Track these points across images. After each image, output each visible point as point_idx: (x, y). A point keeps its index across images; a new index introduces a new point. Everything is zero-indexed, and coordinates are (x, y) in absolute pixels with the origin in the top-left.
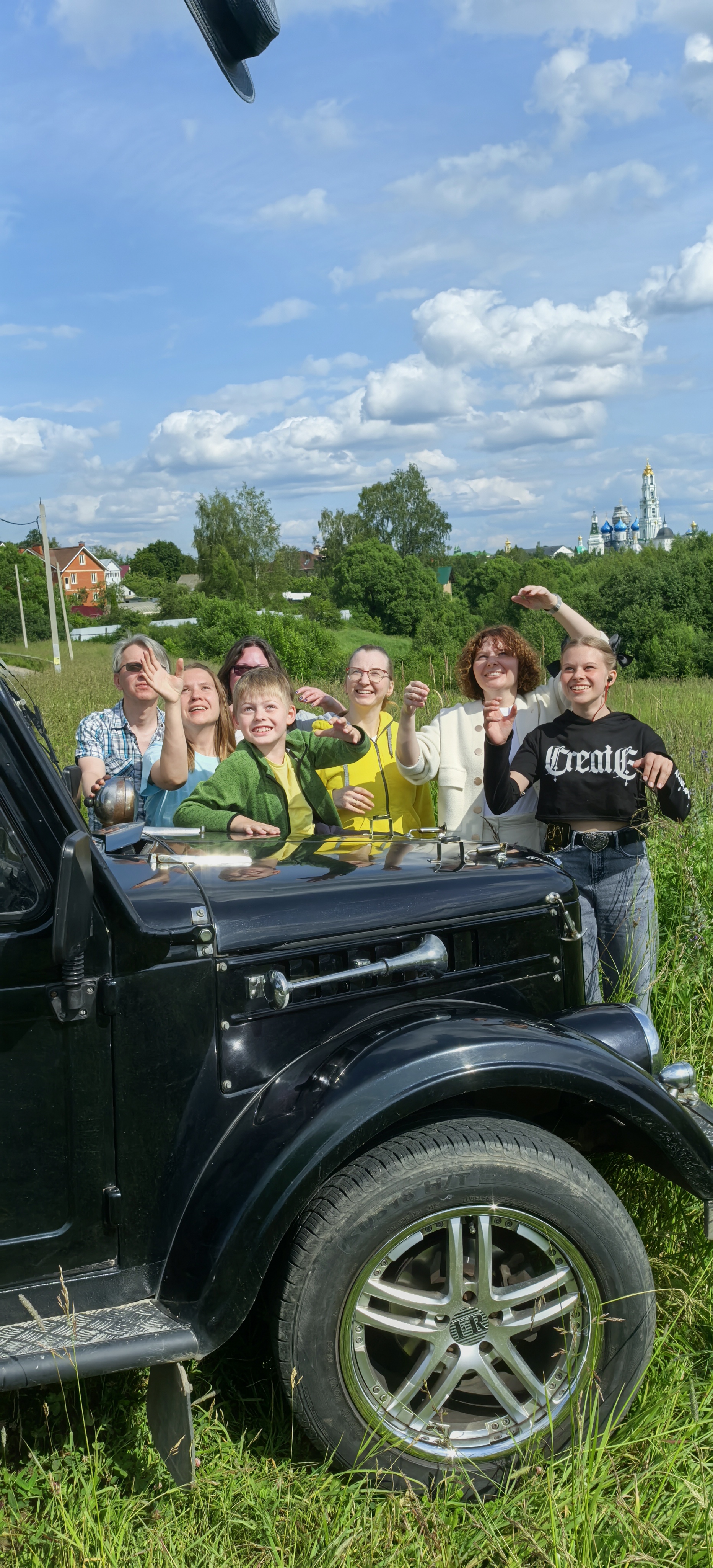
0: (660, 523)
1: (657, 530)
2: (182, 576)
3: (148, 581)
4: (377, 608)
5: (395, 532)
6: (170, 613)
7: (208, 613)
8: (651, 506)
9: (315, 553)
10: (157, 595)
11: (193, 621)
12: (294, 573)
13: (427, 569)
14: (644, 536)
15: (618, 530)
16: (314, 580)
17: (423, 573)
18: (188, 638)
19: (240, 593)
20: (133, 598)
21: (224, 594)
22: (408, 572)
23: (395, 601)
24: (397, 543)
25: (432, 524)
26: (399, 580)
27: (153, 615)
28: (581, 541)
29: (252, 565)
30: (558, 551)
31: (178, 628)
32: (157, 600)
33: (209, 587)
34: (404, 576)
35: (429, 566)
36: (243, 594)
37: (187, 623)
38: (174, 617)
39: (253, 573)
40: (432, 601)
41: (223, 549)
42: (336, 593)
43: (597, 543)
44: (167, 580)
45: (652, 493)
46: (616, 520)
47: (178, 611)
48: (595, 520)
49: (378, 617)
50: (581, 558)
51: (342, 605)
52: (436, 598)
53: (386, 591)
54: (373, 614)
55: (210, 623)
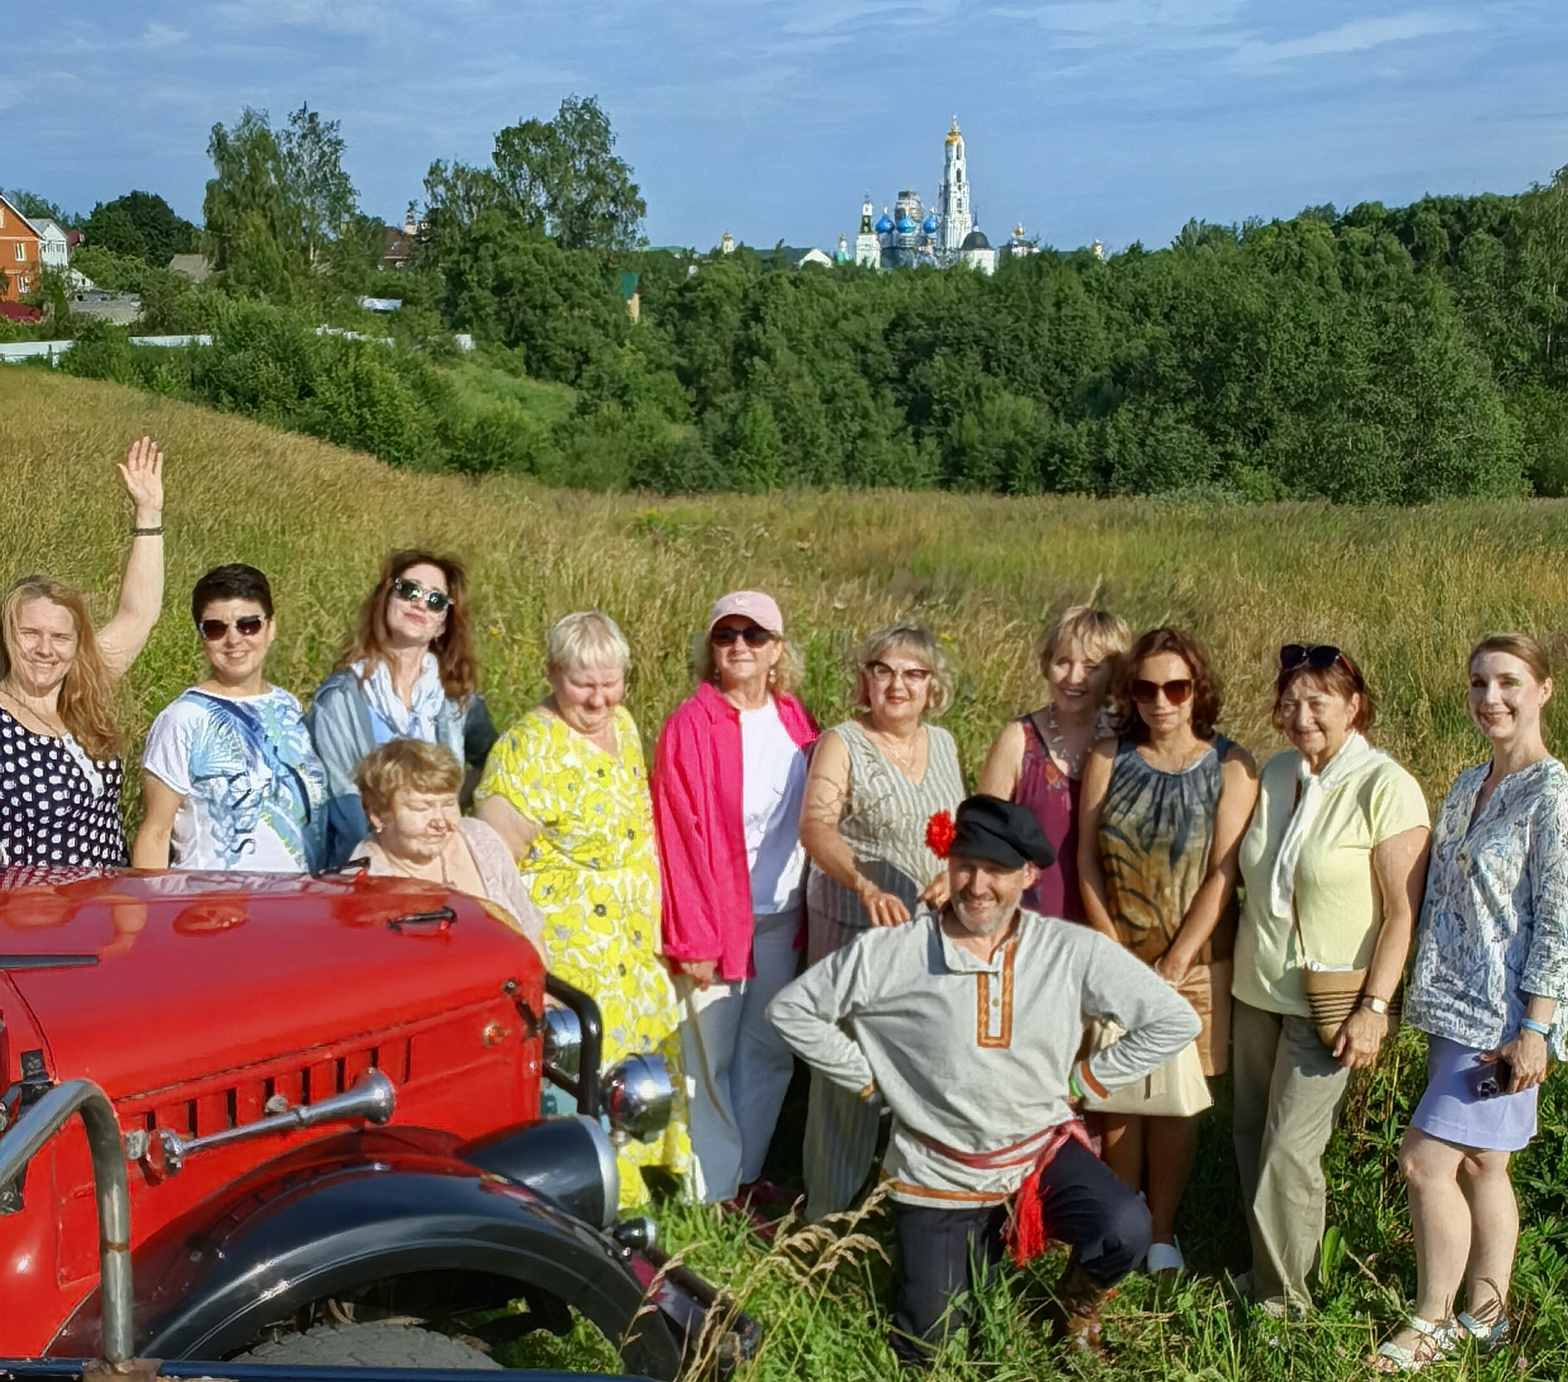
0: (969, 223)
1: (964, 236)
2: (176, 256)
3: (115, 261)
4: (519, 335)
5: (551, 207)
6: (162, 323)
7: (232, 326)
8: (955, 195)
9: (411, 230)
10: (133, 288)
11: (205, 339)
12: (374, 265)
13: (603, 276)
14: (944, 242)
15: (902, 230)
16: (406, 277)
17: (597, 280)
18: (198, 370)
19: (283, 296)
20: (92, 292)
21: (257, 296)
22: (573, 278)
23: (549, 325)
24: (554, 227)
25: (613, 200)
26: (557, 290)
27: (130, 326)
28: (844, 244)
29: (305, 250)
30: (808, 258)
31: (176, 350)
32: (137, 296)
33: (231, 281)
34: (565, 284)
35: (606, 271)
36: (289, 297)
37: (194, 344)
38: (169, 332)
39: (307, 262)
40: (611, 329)
41: (256, 219)
42: (450, 303)
43: (869, 249)
44: (150, 263)
45: (959, 173)
46: (900, 214)
47: (176, 321)
48: (868, 210)
49: (520, 350)
50: (845, 273)
51: (460, 325)
52: (617, 326)
53: (534, 307)
54: (511, 345)
55: (237, 345)
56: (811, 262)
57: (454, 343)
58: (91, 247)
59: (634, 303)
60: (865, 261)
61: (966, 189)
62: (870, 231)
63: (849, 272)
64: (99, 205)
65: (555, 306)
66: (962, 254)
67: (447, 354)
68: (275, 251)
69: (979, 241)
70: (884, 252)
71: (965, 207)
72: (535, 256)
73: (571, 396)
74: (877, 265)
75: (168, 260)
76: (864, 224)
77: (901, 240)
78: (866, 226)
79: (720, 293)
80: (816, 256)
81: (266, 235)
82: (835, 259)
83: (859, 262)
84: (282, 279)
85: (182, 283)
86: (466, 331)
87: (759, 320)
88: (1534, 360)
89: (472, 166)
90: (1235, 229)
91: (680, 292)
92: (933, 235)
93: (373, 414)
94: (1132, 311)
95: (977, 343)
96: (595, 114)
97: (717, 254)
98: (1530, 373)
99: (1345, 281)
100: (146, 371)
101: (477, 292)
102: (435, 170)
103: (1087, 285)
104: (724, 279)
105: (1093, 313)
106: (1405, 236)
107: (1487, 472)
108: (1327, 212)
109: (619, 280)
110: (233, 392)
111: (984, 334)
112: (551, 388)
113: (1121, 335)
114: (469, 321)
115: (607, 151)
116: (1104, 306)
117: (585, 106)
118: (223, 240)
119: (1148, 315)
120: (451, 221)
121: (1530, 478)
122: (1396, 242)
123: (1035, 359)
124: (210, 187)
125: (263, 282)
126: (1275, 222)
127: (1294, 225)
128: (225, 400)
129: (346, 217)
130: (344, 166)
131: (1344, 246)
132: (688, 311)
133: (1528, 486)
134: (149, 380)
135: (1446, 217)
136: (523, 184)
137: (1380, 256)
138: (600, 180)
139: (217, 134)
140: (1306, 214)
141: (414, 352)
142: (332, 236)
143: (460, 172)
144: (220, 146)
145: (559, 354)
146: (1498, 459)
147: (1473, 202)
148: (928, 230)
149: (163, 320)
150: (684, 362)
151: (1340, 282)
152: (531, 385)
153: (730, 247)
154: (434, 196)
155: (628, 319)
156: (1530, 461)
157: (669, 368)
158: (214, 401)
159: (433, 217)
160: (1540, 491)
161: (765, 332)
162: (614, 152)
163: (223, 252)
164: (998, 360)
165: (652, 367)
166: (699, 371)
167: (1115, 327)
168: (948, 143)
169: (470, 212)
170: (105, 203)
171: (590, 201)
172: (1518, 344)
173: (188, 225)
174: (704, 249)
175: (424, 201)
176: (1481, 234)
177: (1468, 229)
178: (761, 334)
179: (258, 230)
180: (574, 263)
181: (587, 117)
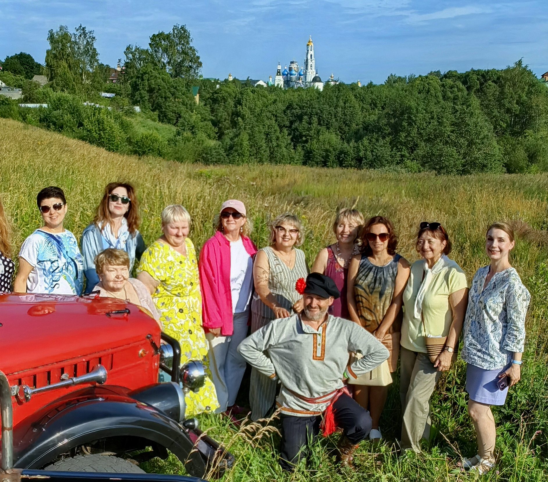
0: (315, 73)
1: (313, 77)
2: (35, 76)
3: (13, 77)
4: (156, 107)
5: (169, 63)
6: (29, 99)
7: (54, 101)
8: (310, 63)
9: (119, 69)
10: (20, 86)
11: (45, 105)
12: (105, 81)
13: (186, 88)
14: (306, 80)
15: (291, 74)
16: (117, 86)
17: (184, 89)
18: (42, 116)
19: (73, 91)
20: (5, 88)
21: (63, 91)
22: (176, 88)
23: (167, 104)
24: (170, 70)
25: (191, 61)
26: (170, 92)
27: (18, 100)
28: (271, 79)
29: (81, 75)
30: (258, 83)
31: (34, 109)
32: (21, 89)
33: (55, 85)
34: (172, 90)
35: (187, 85)
36: (75, 91)
37: (41, 107)
38: (32, 102)
39: (82, 79)
40: (188, 105)
41: (64, 63)
42: (132, 95)
43: (280, 81)
44: (26, 78)
45: (311, 56)
46: (290, 69)
47: (34, 99)
48: (279, 67)
49: (157, 113)
50: (271, 89)
51: (135, 103)
52: (190, 105)
53: (162, 97)
54: (153, 110)
55: (56, 108)
56: (259, 85)
57: (133, 110)
58: (5, 72)
59: (197, 98)
60: (278, 85)
61: (314, 61)
62: (280, 75)
63: (272, 89)
64: (8, 57)
65: (169, 98)
66: (312, 84)
67: (130, 113)
68: (70, 75)
69: (318, 79)
70: (284, 82)
71: (313, 67)
72: (162, 79)
73: (174, 129)
74: (282, 87)
75: (32, 77)
76: (278, 72)
77: (291, 78)
78: (279, 73)
79: (227, 94)
80: (261, 83)
81: (67, 69)
82: (268, 84)
83: (276, 85)
84: (73, 85)
85: (37, 85)
86: (138, 106)
87: (240, 104)
88: (507, 126)
89: (142, 48)
90: (405, 78)
91: (213, 93)
92: (302, 77)
93: (104, 133)
94: (371, 105)
95: (317, 114)
96: (185, 31)
97: (226, 81)
98: (506, 131)
99: (444, 97)
100: (23, 116)
101: (142, 91)
102: (128, 48)
103: (355, 96)
104: (229, 90)
105: (357, 106)
106: (464, 83)
107: (491, 165)
108: (438, 73)
109: (192, 89)
110: (54, 124)
111: (319, 111)
112: (167, 126)
113: (367, 114)
114: (139, 102)
115: (189, 44)
116: (361, 103)
117: (182, 28)
118: (52, 70)
119: (376, 107)
120: (134, 66)
121: (505, 167)
122: (461, 84)
123: (336, 120)
124: (48, 52)
125: (66, 86)
126: (420, 76)
127: (427, 77)
128: (52, 127)
129: (96, 64)
130: (95, 46)
131: (443, 86)
132: (215, 101)
133: (505, 169)
134: (24, 119)
135: (479, 77)
136: (159, 55)
137: (456, 89)
138: (186, 54)
139: (51, 33)
140: (431, 74)
141: (120, 112)
142: (91, 70)
143: (137, 49)
144: (51, 38)
145: (170, 114)
146: (495, 160)
147: (488, 71)
148: (300, 75)
149: (30, 98)
150: (214, 118)
151: (441, 98)
152: (160, 125)
153: (231, 79)
154: (128, 58)
155: (195, 103)
156: (505, 161)
157: (208, 120)
158: (48, 127)
159: (127, 65)
160: (509, 171)
161: (242, 109)
162: (191, 44)
163: (52, 74)
164: (324, 121)
165: (203, 120)
166: (219, 122)
167: (365, 110)
168: (308, 45)
169: (140, 64)
170: (10, 56)
171: (183, 61)
172: (502, 121)
173: (40, 65)
174: (222, 79)
175: (124, 59)
176: (490, 82)
177: (486, 81)
178: (241, 110)
179: (65, 68)
180: (176, 83)
181: (182, 32)
